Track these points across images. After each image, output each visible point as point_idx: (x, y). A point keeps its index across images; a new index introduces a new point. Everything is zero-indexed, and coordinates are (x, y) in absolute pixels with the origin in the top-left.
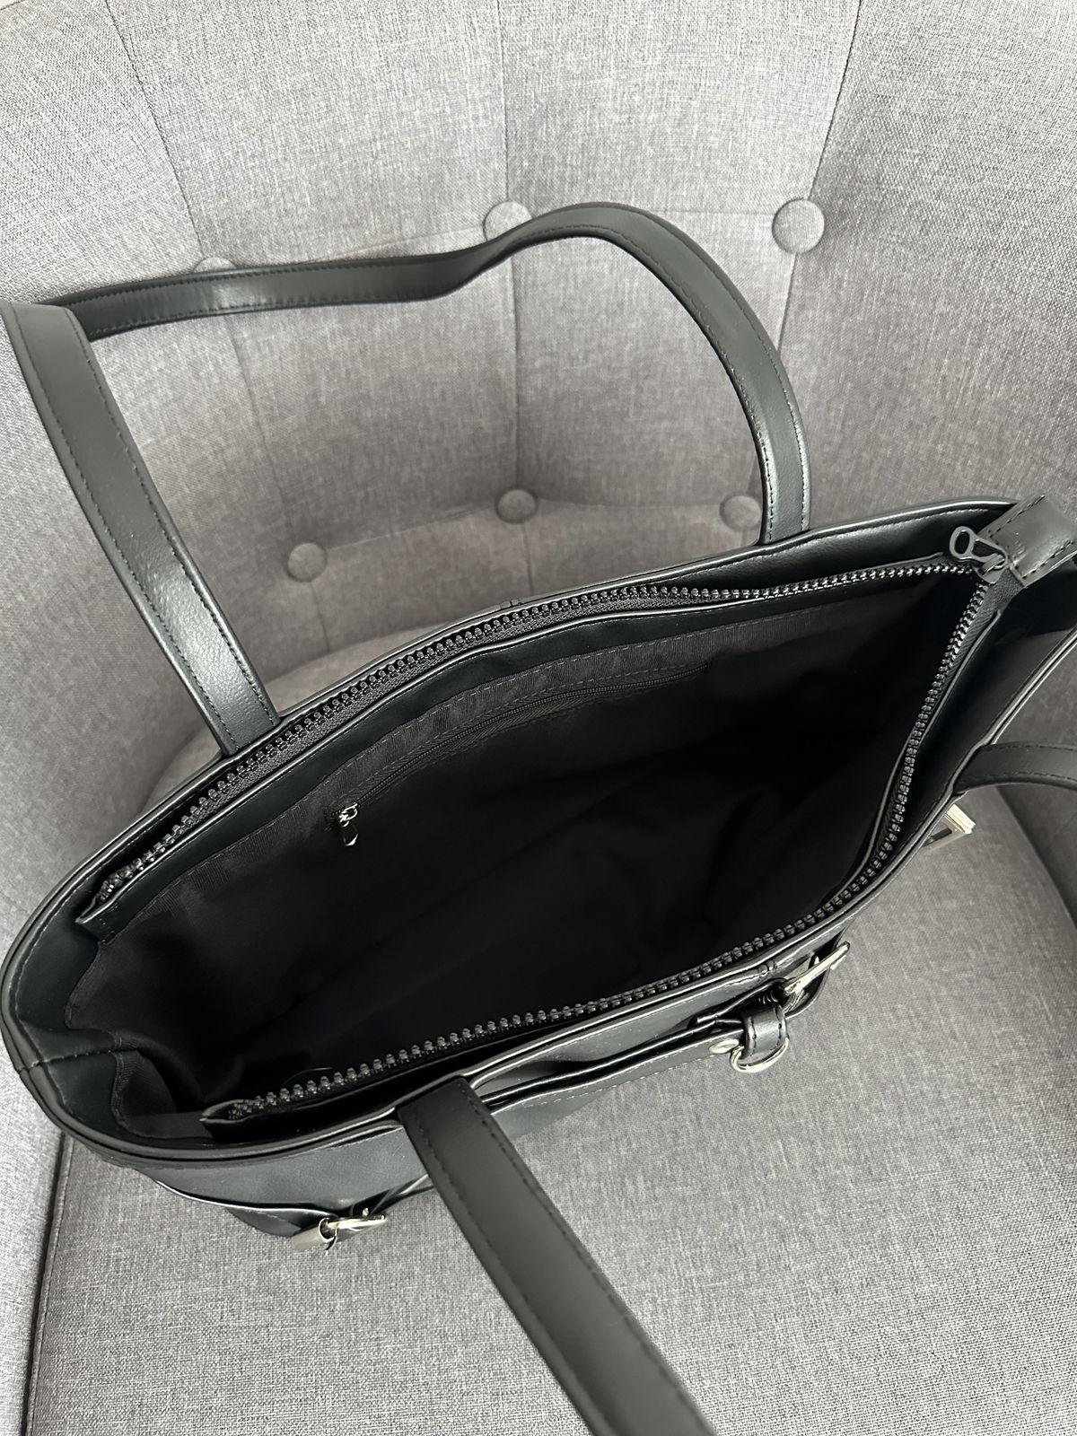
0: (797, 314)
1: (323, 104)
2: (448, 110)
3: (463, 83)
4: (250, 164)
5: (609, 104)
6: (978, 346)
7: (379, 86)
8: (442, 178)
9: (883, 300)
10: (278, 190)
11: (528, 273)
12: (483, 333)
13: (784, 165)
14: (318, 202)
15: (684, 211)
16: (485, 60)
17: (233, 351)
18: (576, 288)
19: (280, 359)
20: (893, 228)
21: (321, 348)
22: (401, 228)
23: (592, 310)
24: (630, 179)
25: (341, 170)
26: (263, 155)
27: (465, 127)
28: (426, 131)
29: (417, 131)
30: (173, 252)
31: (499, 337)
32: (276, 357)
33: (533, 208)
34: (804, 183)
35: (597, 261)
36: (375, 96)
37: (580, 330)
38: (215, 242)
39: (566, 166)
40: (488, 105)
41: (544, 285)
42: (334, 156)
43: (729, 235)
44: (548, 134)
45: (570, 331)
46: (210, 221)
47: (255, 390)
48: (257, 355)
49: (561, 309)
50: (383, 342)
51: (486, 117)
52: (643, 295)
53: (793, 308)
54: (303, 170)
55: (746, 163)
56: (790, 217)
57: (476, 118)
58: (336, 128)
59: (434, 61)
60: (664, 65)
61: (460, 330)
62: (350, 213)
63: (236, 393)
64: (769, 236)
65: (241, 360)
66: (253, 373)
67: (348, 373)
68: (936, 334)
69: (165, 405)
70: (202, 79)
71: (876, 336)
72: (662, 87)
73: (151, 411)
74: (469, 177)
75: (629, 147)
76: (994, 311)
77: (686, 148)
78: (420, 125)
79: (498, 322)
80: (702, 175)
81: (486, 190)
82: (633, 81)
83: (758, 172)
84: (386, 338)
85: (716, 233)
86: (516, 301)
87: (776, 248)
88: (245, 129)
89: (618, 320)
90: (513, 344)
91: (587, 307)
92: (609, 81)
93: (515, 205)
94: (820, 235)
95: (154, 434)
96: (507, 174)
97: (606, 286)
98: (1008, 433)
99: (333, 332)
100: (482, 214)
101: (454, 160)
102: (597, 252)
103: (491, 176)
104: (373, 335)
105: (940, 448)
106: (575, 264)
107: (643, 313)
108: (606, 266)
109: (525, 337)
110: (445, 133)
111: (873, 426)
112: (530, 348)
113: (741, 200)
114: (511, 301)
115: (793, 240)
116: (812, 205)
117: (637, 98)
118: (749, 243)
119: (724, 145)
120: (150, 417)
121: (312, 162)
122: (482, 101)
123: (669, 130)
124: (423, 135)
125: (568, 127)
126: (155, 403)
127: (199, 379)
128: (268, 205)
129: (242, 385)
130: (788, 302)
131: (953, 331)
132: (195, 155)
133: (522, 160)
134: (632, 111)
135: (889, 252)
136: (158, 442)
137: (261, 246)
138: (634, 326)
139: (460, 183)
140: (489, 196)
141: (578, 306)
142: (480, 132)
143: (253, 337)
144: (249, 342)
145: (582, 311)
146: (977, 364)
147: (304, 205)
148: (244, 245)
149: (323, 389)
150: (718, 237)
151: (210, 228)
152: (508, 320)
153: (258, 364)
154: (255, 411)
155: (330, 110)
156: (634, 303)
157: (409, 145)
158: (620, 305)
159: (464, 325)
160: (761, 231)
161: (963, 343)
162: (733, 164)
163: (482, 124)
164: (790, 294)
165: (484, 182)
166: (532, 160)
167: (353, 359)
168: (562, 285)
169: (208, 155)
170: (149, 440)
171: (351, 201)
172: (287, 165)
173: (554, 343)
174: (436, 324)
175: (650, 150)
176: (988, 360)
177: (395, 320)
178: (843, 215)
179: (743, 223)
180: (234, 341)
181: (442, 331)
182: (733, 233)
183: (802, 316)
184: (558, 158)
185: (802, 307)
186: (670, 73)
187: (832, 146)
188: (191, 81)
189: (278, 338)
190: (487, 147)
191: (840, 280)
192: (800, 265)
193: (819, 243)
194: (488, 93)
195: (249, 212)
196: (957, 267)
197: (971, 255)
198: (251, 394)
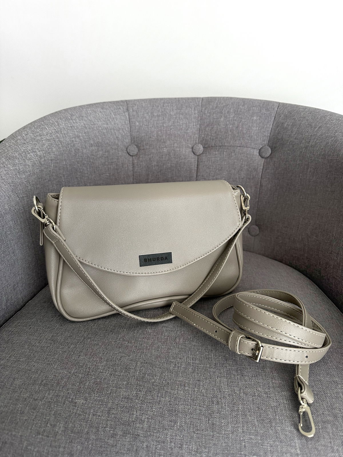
0: (265, 171)
1: (162, 118)
2: (188, 123)
3: (192, 118)
4: (145, 127)
5: (222, 124)
6: (308, 169)
7: (174, 117)
8: (184, 136)
9: (285, 164)
10: (150, 133)
11: (201, 159)
12: (189, 172)
13: (261, 138)
14: (157, 136)
15: (237, 146)
16: (197, 115)
17: (132, 164)
18: (212, 163)
19: (142, 168)
20: (286, 147)
21: (151, 168)
22: (174, 145)
23: (215, 169)
24: (225, 139)
25: (163, 131)
26: (148, 125)
27: (191, 127)
28: (183, 126)
29: (180, 126)
30: (125, 140)
31: (192, 173)
32: (141, 168)
33: (204, 146)
34: (266, 142)
35: (217, 157)
36: (173, 118)
37: (212, 173)
38: (134, 142)
39: (211, 136)
40: (196, 123)
41: (204, 162)
42: (162, 128)
43: (248, 153)
44: (208, 129)
45: (209, 173)
46: (134, 137)
47: (135, 174)
48: (137, 167)
49: (208, 168)
50: (165, 169)
51: (195, 125)
52: (227, 166)
53: (264, 170)
54: (156, 129)
55: (252, 137)
56: (263, 150)
57: (193, 125)
58: (164, 123)
59: (186, 114)
60: (234, 117)
61: (184, 170)
62: (163, 140)
63: (130, 173)
64: (258, 154)
65: (133, 167)
66: (135, 170)
67: (156, 175)
68: (298, 169)
69: (114, 169)
70: (140, 111)
71: (284, 173)
72: (233, 121)
73: (111, 169)
74: (190, 137)
75: (225, 132)
76: (311, 160)
77: (238, 133)
78: (181, 124)
79: (193, 170)
80: (242, 139)
81: (194, 140)
82: (227, 120)
83: (255, 139)
84: (166, 169)
85: (245, 152)
86: (197, 165)
87: (260, 157)
88: (146, 120)
89: (221, 172)
90: (196, 175)
91: (214, 168)
92: (222, 119)
93: (200, 145)
94: (270, 153)
95: (109, 174)
96: (199, 138)
97: (219, 163)
98: (317, 188)
99: (155, 165)
100: (193, 146)
101: (187, 133)
102: (217, 155)
103: (195, 138)
104: (163, 167)
105: (301, 197)
106: (212, 158)
107: (227, 171)
108: (219, 159)
109: (199, 174)
110: (186, 127)
111: (285, 196)
112: (200, 176)
113: (251, 145)
114: (196, 165)
115: (264, 155)
116: (268, 147)
117: (228, 123)
118: (253, 155)
119: (247, 132)
120: (110, 170)
121: (158, 128)
122: (195, 122)
123: (234, 129)
124: (182, 127)
125: (212, 128)
126: (112, 168)
127: (123, 167)
128: (147, 135)
129: (132, 172)
130: (263, 169)
131: (302, 167)
132: (135, 123)
133: (202, 135)
134: (227, 125)
135: (285, 153)
136: (110, 176)
137: (143, 144)
138: (225, 173)
139: (188, 137)
140: (194, 142)
141: (211, 168)
142: (194, 128)
143: (137, 162)
144: (136, 163)
145: (212, 169)
146: (308, 173)
147: (154, 136)
148: (140, 143)
149: (150, 178)
150: (245, 153)
151: (134, 138)
152: (195, 169)
153: (137, 169)
154: (133, 179)
155: (163, 119)
156: (225, 168)
157: (178, 128)
158: (222, 168)
159: (185, 169)
160: (256, 152)
161: (304, 169)
162: (249, 137)
163: (194, 126)
164: (263, 167)
165: (193, 138)
166: (204, 134)
167: (158, 172)
168: (208, 162)
169: (137, 124)
170: (108, 175)
171: (164, 137)
172: (152, 128)
173: (205, 176)
174: (178, 167)
175: (230, 133)
176: (310, 172)
177: (169, 165)
178: (275, 148)
179: (251, 150)
180: (133, 163)
181: (179, 169)
182: (249, 152)
183: (266, 172)
184: (210, 134)
185: (266, 169)
186: (235, 118)
187: (272, 134)
188: (138, 112)
189: (142, 163)
190: (195, 131)
191: (275, 162)
192: (266, 161)
193: (270, 155)
194: (196, 121)
195: (143, 136)
196: (301, 152)
197: (304, 149)
198: (133, 175)
